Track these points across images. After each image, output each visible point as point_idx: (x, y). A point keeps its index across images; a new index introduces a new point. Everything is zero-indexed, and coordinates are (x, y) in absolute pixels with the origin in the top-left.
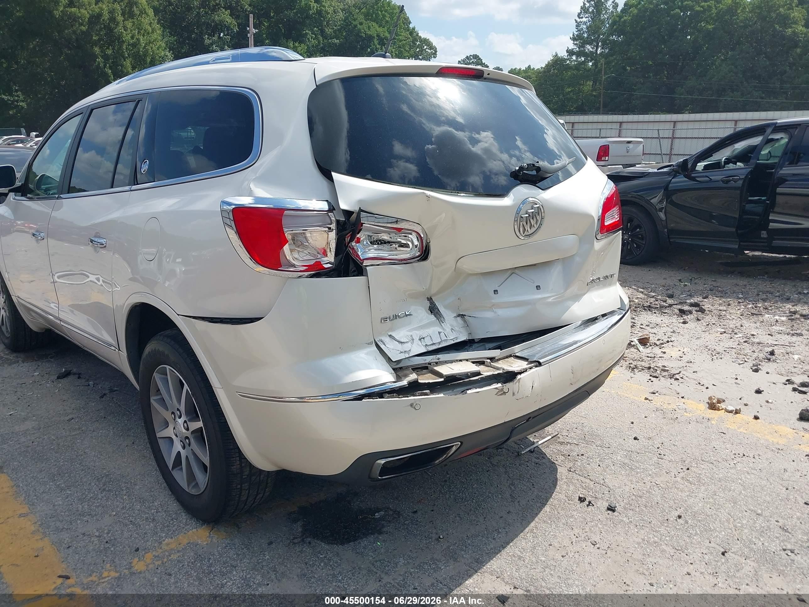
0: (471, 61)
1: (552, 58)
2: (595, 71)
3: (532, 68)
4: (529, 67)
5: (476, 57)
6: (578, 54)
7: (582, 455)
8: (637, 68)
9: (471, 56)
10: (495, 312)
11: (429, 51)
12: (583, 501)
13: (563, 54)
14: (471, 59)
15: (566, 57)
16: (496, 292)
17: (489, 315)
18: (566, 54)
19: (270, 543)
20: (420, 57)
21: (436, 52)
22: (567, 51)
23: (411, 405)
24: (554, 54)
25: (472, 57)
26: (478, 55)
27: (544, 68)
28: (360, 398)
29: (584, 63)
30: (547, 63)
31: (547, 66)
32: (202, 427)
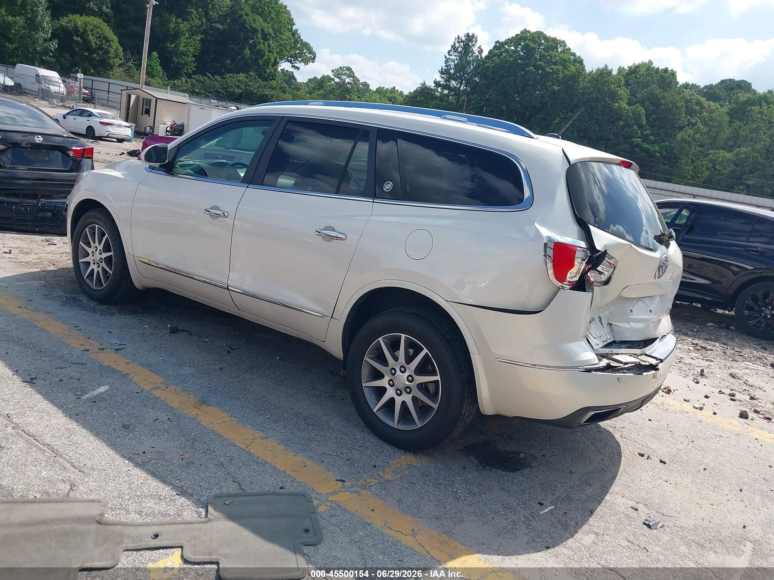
0: (344, 72)
1: (420, 86)
2: (456, 105)
3: (396, 89)
4: (394, 88)
5: (349, 69)
6: (444, 87)
7: (624, 428)
8: (492, 110)
9: (344, 67)
10: (630, 325)
11: (309, 55)
12: (643, 456)
13: (431, 84)
14: (344, 70)
15: (433, 88)
16: (631, 311)
17: (626, 325)
18: (433, 85)
19: (464, 468)
20: (299, 59)
21: (315, 57)
22: (435, 82)
23: (618, 379)
24: (423, 82)
25: (345, 69)
26: (351, 67)
27: (412, 93)
28: (589, 371)
29: (447, 96)
30: (415, 89)
31: (415, 91)
32: (438, 380)
